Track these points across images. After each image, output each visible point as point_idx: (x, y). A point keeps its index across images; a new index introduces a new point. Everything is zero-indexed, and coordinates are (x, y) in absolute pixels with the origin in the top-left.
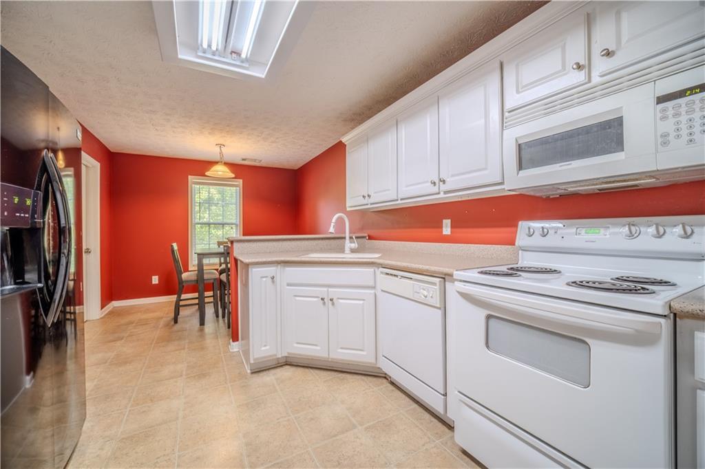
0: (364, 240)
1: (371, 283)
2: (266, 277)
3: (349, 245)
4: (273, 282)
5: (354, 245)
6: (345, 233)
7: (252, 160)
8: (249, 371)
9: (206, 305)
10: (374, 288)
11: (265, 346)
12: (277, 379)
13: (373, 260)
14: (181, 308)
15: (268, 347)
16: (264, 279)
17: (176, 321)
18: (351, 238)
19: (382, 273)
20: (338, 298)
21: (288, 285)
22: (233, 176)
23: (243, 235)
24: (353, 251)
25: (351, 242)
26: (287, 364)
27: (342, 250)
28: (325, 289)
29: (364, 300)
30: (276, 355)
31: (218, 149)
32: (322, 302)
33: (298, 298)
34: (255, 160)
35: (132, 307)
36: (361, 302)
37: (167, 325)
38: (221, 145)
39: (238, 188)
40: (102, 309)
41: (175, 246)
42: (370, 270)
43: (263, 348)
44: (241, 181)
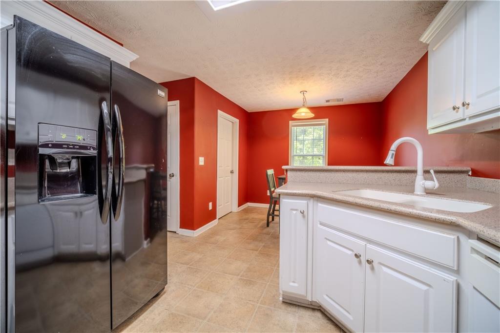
0: (463, 176)
1: (451, 263)
2: (296, 210)
3: (420, 182)
4: (304, 217)
5: (433, 184)
6: (416, 164)
7: (334, 100)
10: (458, 272)
11: (294, 282)
13: (453, 219)
15: (296, 285)
16: (294, 212)
17: (268, 226)
18: (426, 172)
19: (474, 250)
21: (321, 224)
23: (328, 165)
24: (429, 192)
25: (425, 179)
27: (411, 190)
28: (363, 243)
30: (305, 296)
31: (301, 96)
33: (329, 243)
34: (338, 100)
36: (425, 288)
38: (303, 92)
39: (325, 126)
40: (239, 206)
42: (449, 237)
43: (292, 284)
44: (327, 120)
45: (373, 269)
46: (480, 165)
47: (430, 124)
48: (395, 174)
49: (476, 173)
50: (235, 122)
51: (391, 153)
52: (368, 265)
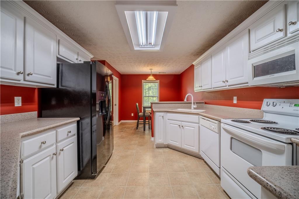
0: (203, 104)
1: (198, 122)
2: (161, 116)
3: (193, 106)
4: (163, 118)
5: (195, 106)
6: (192, 101)
7: (162, 73)
8: (155, 147)
9: (146, 124)
10: (199, 123)
11: (160, 139)
12: (163, 151)
13: (198, 113)
14: (139, 124)
15: (161, 140)
16: (160, 117)
17: (137, 129)
18: (194, 103)
19: (201, 118)
20: (185, 126)
21: (168, 119)
22: (155, 80)
24: (195, 109)
25: (194, 105)
26: (168, 148)
27: (191, 109)
28: (181, 122)
29: (194, 128)
30: (164, 143)
31: (150, 70)
32: (179, 127)
33: (171, 124)
34: (163, 73)
35: (126, 123)
36: (193, 128)
37: (134, 129)
38: (151, 69)
39: (158, 83)
40: (119, 122)
41: (137, 104)
42: (197, 116)
43: (159, 140)
44: (159, 80)
45: (183, 128)
46: (207, 101)
47: (195, 89)
48: (186, 104)
49: (206, 103)
50: (117, 80)
51: (186, 98)
52: (182, 127)
